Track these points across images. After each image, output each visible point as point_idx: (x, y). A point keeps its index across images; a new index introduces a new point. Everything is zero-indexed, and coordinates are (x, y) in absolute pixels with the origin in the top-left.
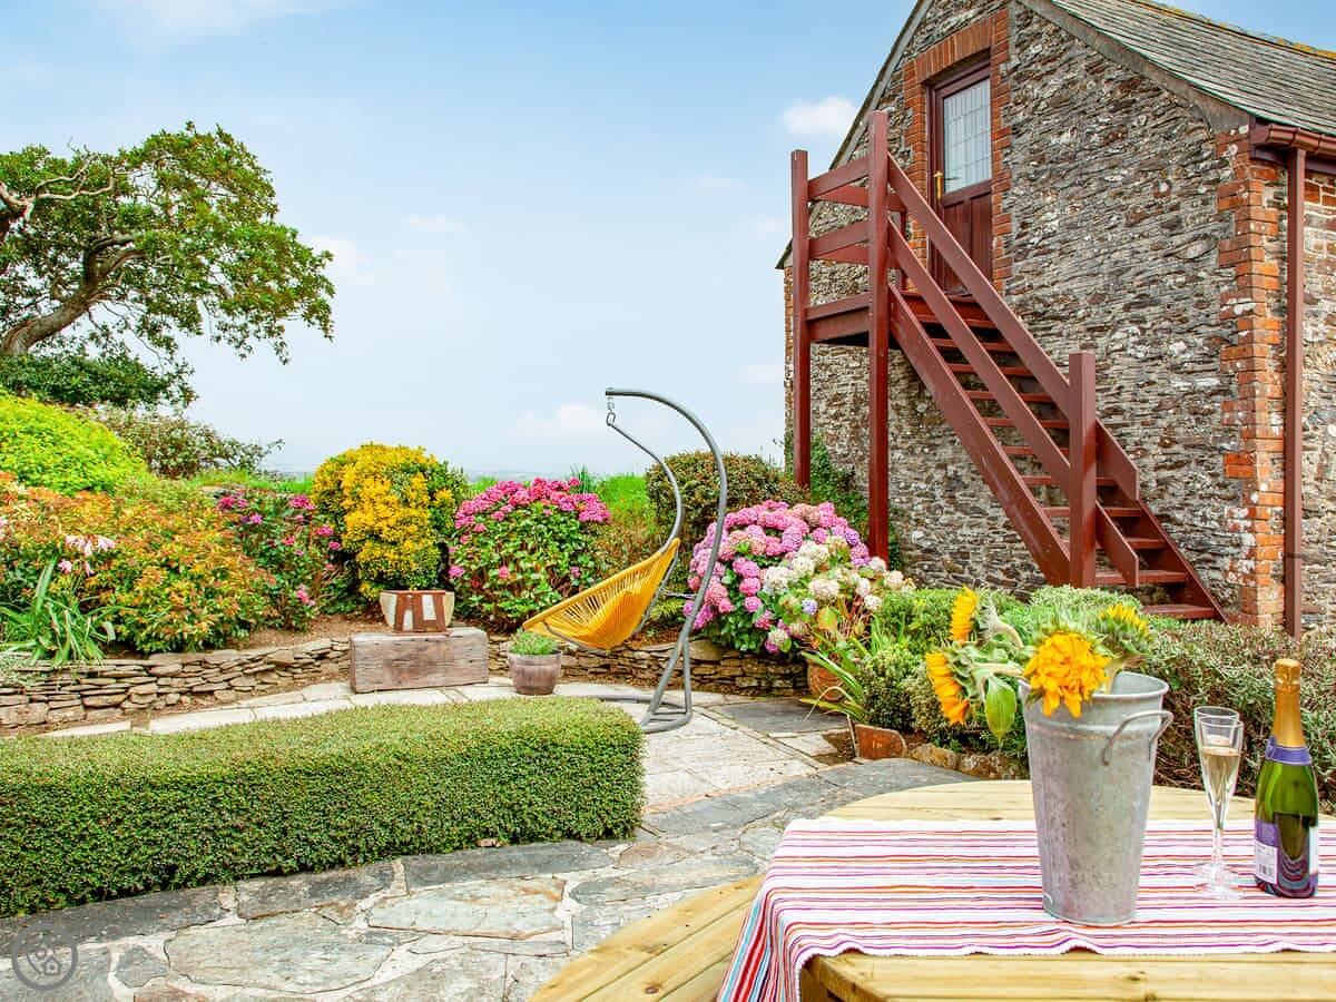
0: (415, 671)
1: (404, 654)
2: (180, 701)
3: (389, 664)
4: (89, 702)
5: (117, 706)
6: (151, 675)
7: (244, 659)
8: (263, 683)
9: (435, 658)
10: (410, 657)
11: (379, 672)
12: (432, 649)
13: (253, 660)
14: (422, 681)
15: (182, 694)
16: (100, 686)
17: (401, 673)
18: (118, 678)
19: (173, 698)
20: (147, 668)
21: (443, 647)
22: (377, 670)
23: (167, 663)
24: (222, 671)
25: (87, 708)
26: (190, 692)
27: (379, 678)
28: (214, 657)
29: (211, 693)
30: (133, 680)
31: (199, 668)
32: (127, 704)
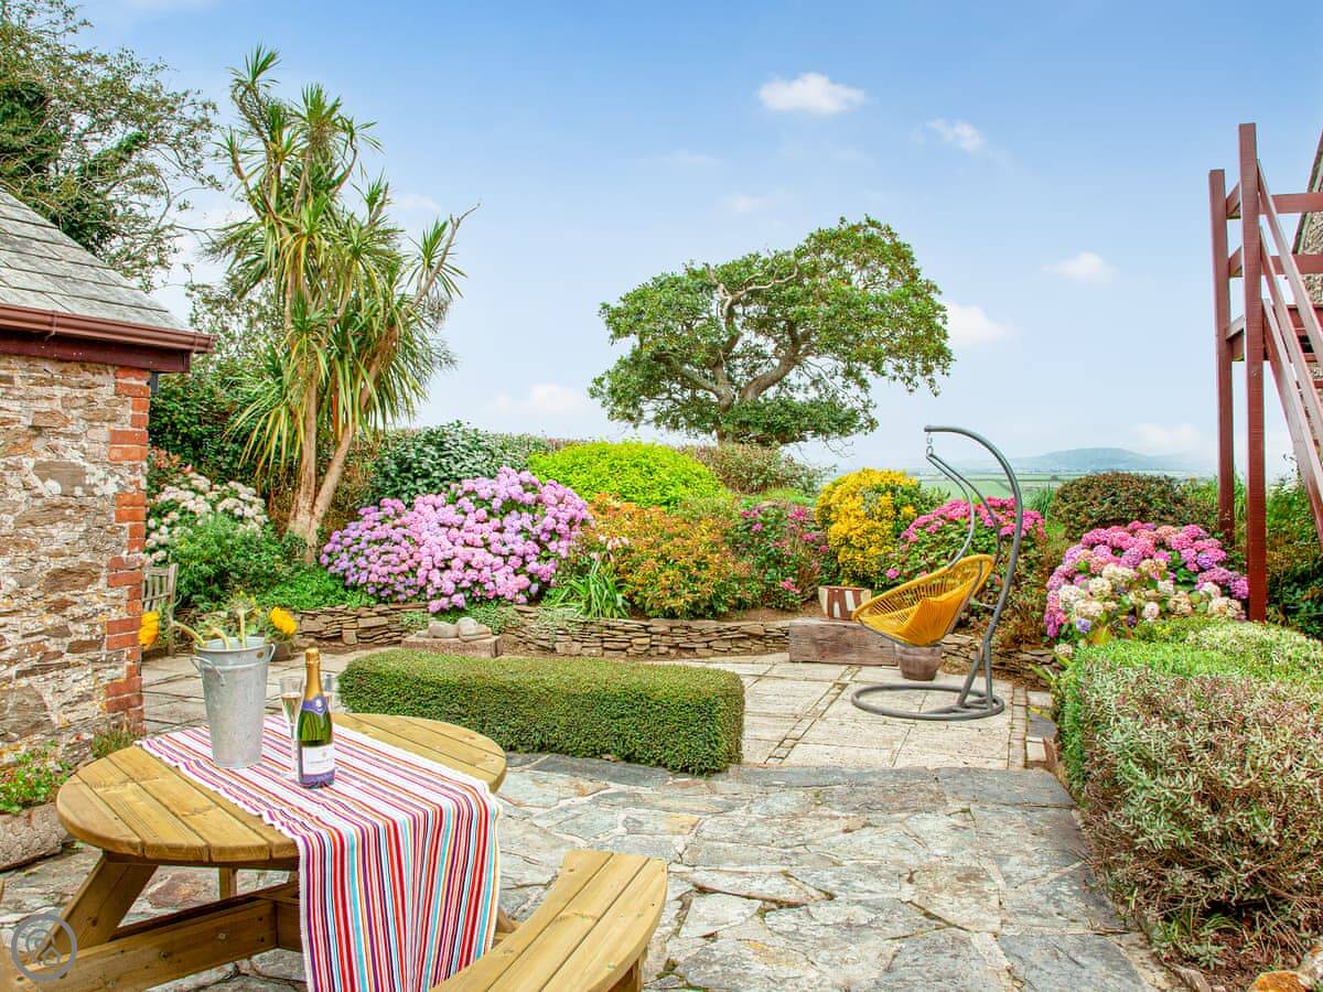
0: (835, 650)
1: (826, 636)
2: (668, 652)
3: (814, 642)
4: (606, 645)
5: (624, 650)
6: (647, 632)
7: (722, 628)
8: (738, 647)
9: (852, 641)
10: (832, 639)
11: (807, 647)
12: (850, 634)
13: (729, 629)
14: (841, 658)
15: (670, 647)
16: (614, 636)
17: (824, 650)
18: (626, 632)
19: (663, 649)
20: (646, 627)
21: (859, 633)
22: (805, 645)
23: (661, 625)
24: (703, 635)
25: (606, 649)
26: (676, 646)
27: (807, 653)
28: (697, 624)
29: (694, 649)
30: (633, 634)
31: (684, 631)
32: (630, 650)
